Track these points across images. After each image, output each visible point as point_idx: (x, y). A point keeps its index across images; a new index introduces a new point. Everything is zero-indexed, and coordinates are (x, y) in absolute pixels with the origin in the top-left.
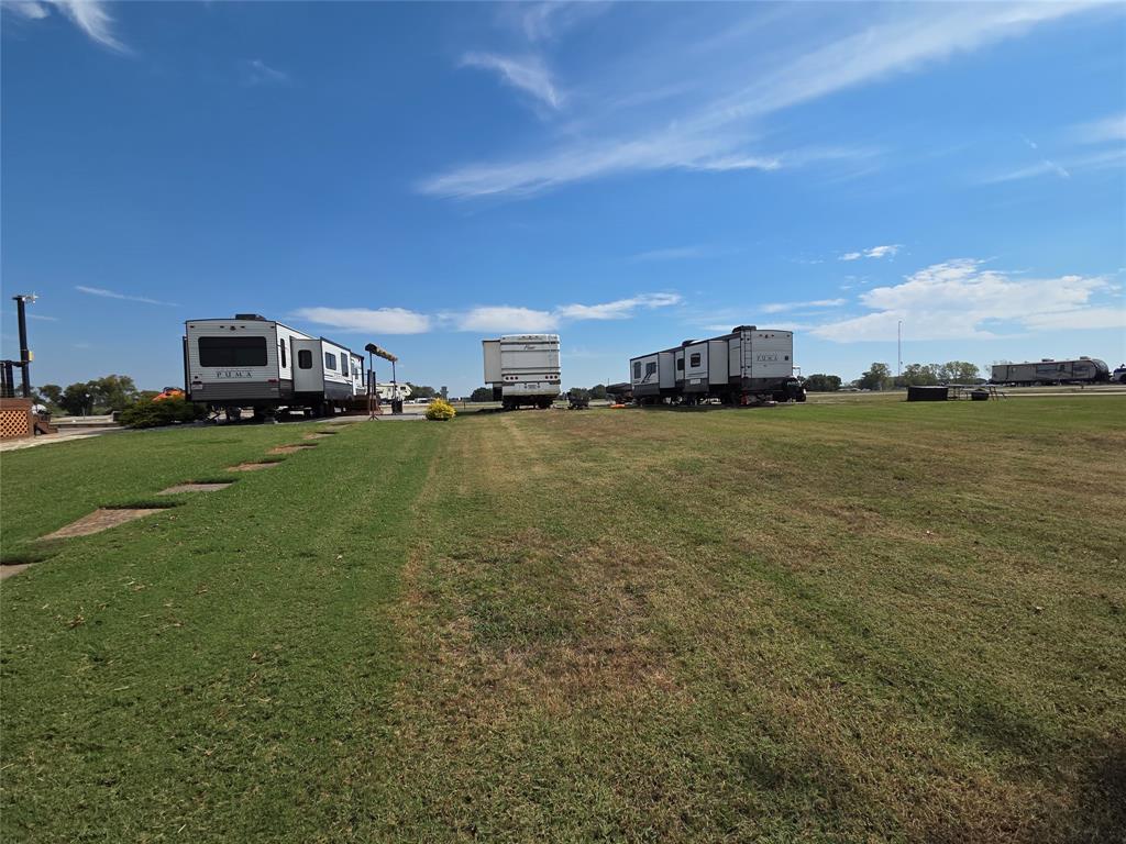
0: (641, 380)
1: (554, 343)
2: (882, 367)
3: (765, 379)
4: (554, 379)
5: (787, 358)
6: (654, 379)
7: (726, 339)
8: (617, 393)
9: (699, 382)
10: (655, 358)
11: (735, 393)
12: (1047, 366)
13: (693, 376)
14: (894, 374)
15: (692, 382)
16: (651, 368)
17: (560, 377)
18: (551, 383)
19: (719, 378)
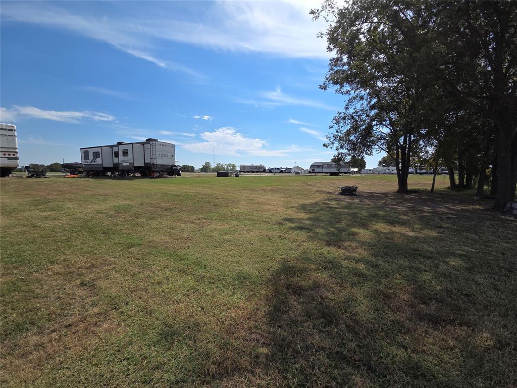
0: (89, 161)
1: (12, 130)
2: (209, 163)
3: (163, 165)
4: (12, 156)
5: (172, 156)
6: (98, 161)
7: (143, 144)
8: (72, 169)
9: (128, 164)
10: (99, 150)
11: (147, 171)
12: (252, 167)
13: (124, 161)
14: (213, 167)
15: (124, 164)
16: (96, 155)
17: (18, 155)
18: (9, 159)
19: (139, 163)
